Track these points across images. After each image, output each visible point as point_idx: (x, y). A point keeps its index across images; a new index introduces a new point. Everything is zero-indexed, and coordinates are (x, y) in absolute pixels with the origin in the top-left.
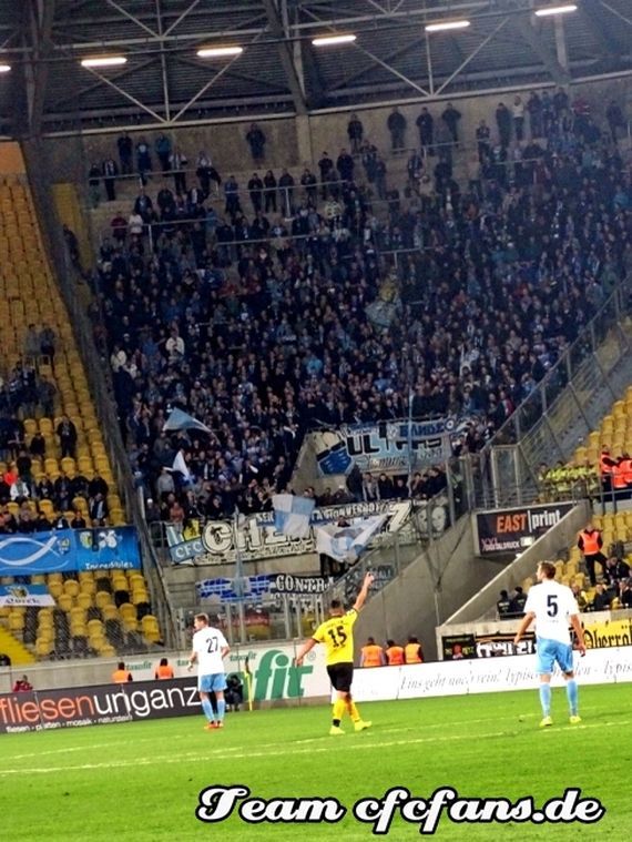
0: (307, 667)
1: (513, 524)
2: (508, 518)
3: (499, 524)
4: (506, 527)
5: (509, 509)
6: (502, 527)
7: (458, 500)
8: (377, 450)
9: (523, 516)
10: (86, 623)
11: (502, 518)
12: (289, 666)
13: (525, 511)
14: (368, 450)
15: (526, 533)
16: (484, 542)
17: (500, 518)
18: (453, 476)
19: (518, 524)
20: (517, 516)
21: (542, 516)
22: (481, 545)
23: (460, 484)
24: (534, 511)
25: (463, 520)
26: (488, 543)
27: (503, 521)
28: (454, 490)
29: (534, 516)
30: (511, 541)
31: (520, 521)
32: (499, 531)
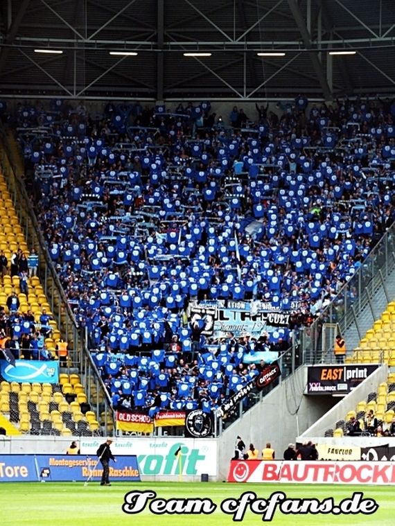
0: (200, 456)
1: (333, 375)
2: (330, 371)
3: (323, 374)
4: (328, 376)
5: (331, 365)
6: (325, 376)
7: (297, 356)
8: (228, 319)
9: (341, 370)
10: (50, 412)
11: (326, 370)
12: (189, 454)
13: (342, 367)
14: (222, 318)
15: (341, 381)
16: (311, 385)
17: (324, 371)
18: (296, 340)
19: (336, 376)
20: (336, 370)
21: (354, 371)
22: (309, 387)
23: (299, 345)
24: (349, 368)
25: (300, 369)
26: (314, 386)
27: (326, 373)
28: (296, 349)
29: (348, 371)
30: (329, 386)
31: (338, 374)
32: (323, 378)
